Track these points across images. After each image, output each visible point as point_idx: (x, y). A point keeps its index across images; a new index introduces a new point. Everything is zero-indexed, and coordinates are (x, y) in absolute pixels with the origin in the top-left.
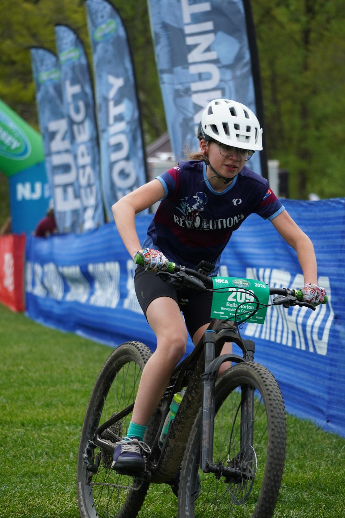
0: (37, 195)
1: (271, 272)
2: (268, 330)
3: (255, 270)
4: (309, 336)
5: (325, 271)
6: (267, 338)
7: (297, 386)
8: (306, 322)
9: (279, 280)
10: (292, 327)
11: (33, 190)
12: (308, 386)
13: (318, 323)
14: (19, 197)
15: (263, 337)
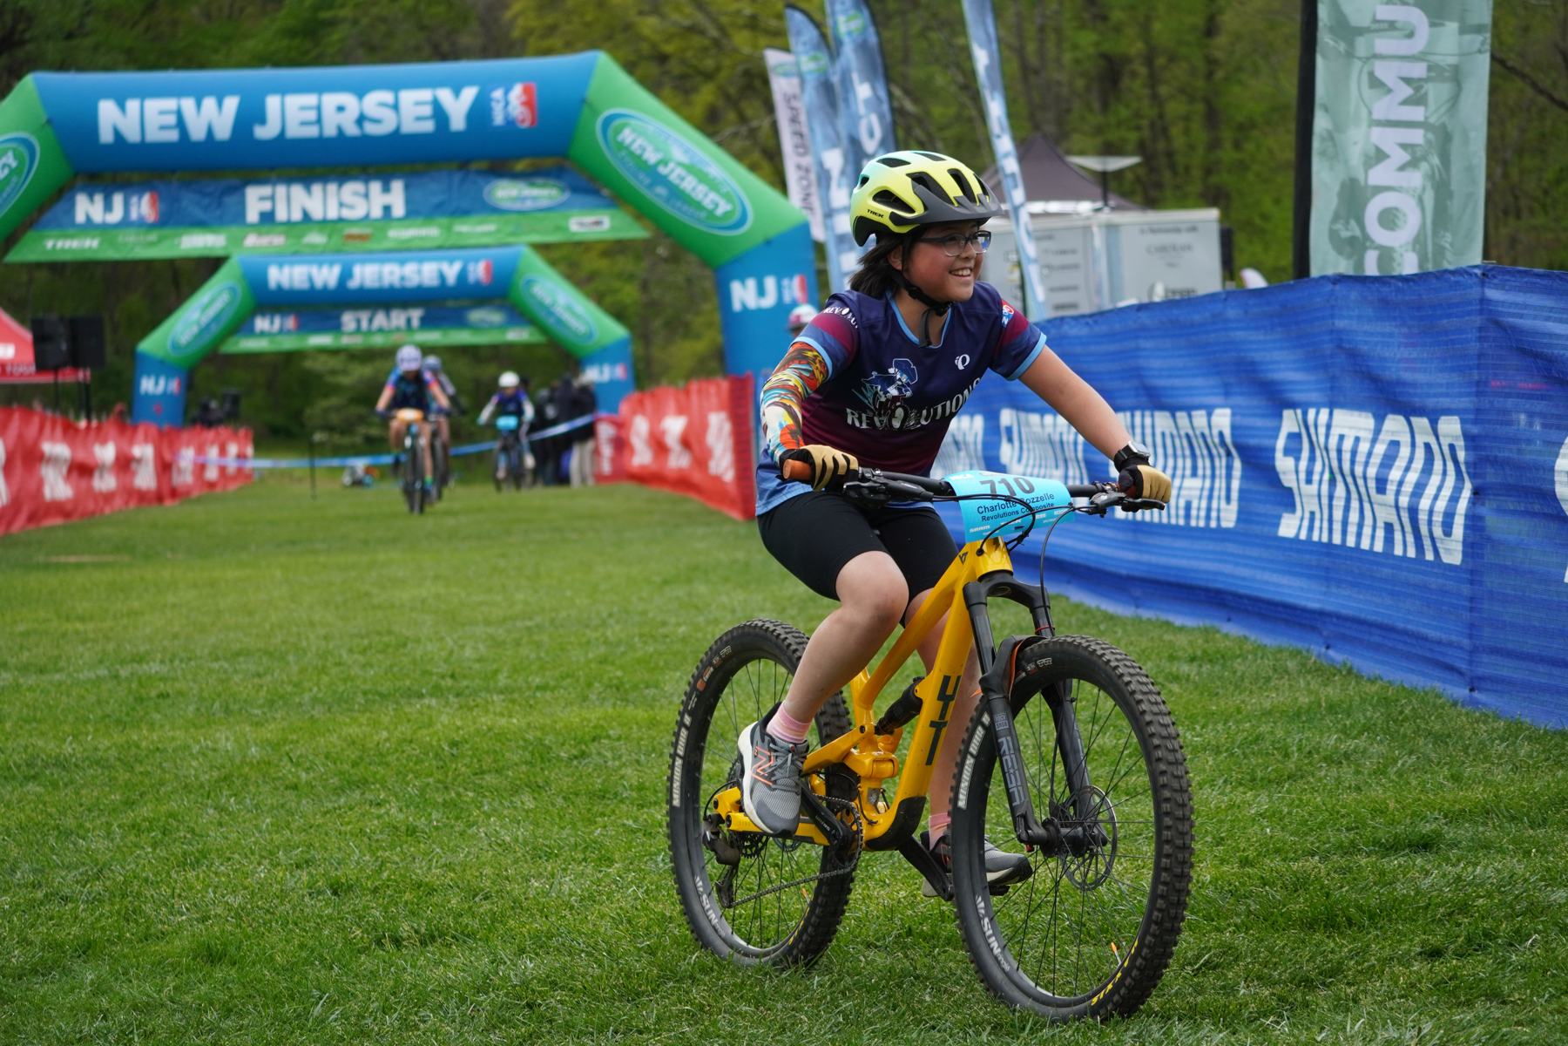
0: (769, 301)
1: (1331, 414)
2: (1326, 525)
3: (1299, 412)
4: (1424, 530)
5: (1454, 406)
6: (1325, 539)
7: (1400, 625)
8: (1418, 503)
9: (1351, 428)
10: (1386, 515)
11: (761, 291)
12: (1425, 625)
13: (1441, 505)
14: (737, 306)
15: (1315, 538)
